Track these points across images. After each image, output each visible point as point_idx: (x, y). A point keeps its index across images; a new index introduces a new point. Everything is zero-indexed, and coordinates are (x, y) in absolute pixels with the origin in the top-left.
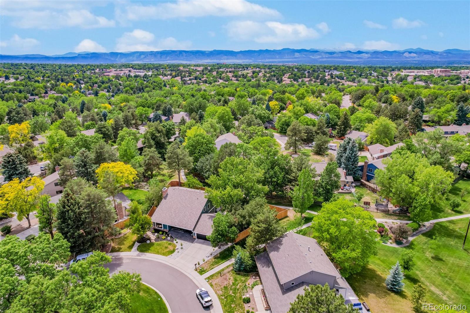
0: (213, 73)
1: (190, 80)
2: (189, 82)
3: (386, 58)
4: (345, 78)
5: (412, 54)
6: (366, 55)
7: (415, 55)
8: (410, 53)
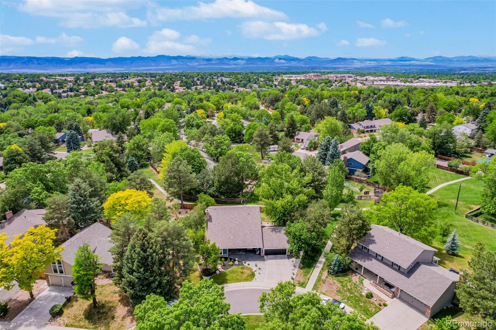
0: (90, 83)
1: (64, 92)
2: (64, 94)
3: (260, 64)
4: (236, 84)
5: (282, 60)
6: (242, 61)
7: (284, 61)
8: (280, 59)
